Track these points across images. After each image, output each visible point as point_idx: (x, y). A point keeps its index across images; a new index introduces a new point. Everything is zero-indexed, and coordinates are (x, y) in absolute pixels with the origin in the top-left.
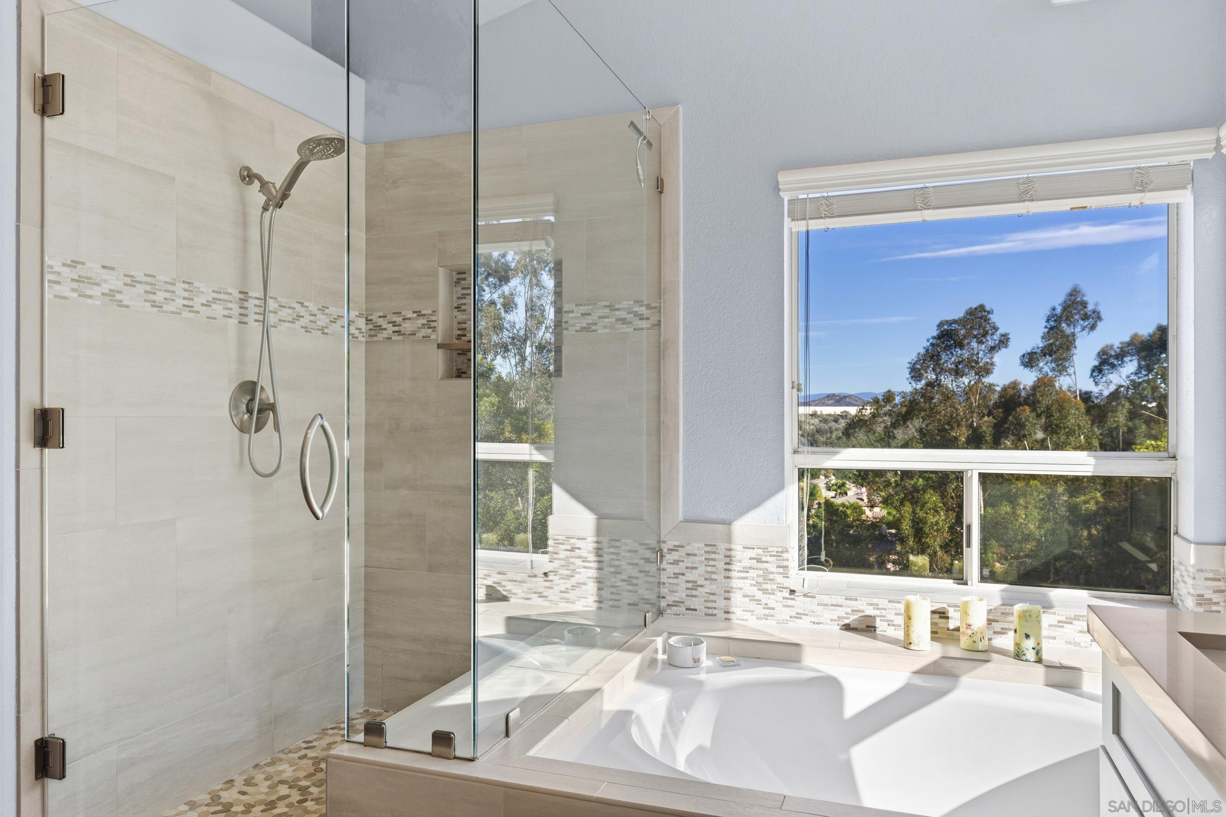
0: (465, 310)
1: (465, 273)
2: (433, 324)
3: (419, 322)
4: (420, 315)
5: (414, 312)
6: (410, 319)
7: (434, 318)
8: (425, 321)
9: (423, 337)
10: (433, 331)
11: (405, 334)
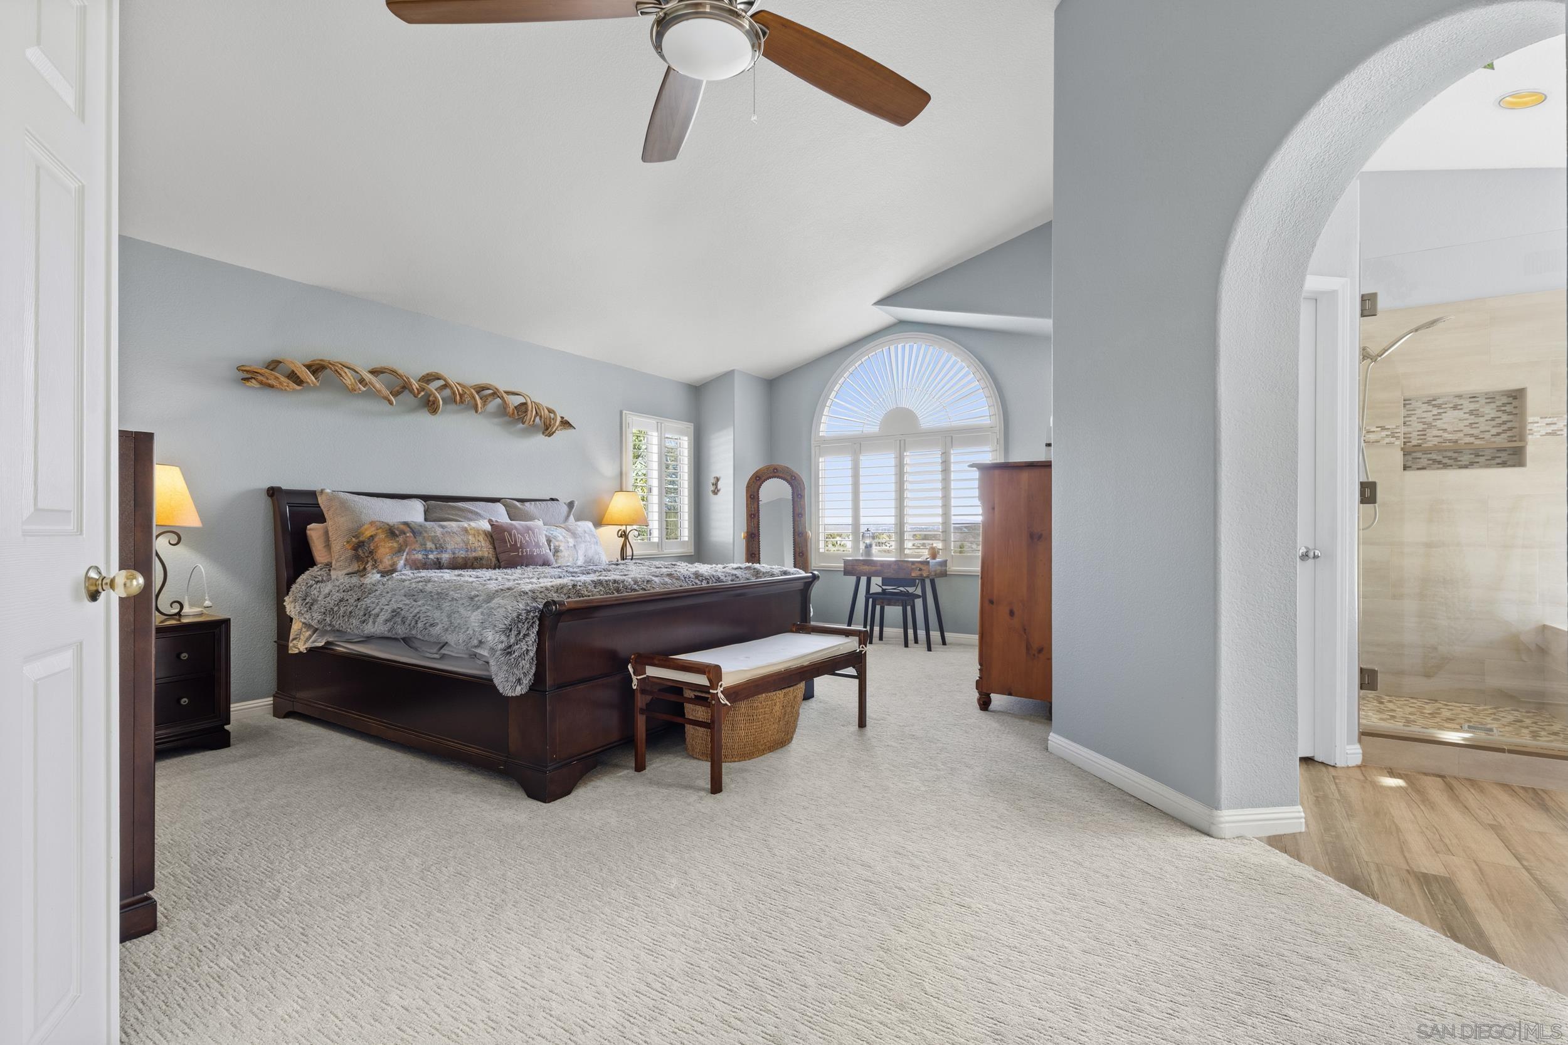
0: (1410, 425)
1: (1410, 400)
2: (1396, 435)
3: (1382, 433)
4: (1383, 428)
5: (1377, 427)
6: (1374, 432)
7: (1398, 431)
8: (1389, 433)
9: (1387, 443)
10: (1397, 439)
11: (1369, 442)
